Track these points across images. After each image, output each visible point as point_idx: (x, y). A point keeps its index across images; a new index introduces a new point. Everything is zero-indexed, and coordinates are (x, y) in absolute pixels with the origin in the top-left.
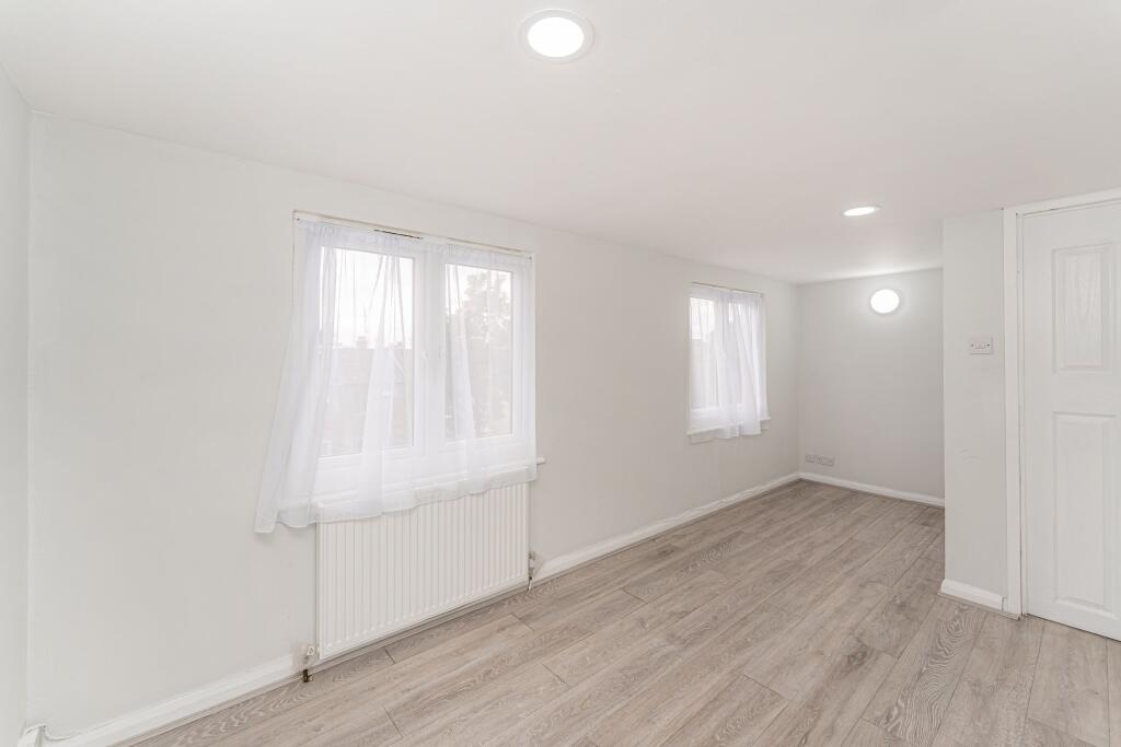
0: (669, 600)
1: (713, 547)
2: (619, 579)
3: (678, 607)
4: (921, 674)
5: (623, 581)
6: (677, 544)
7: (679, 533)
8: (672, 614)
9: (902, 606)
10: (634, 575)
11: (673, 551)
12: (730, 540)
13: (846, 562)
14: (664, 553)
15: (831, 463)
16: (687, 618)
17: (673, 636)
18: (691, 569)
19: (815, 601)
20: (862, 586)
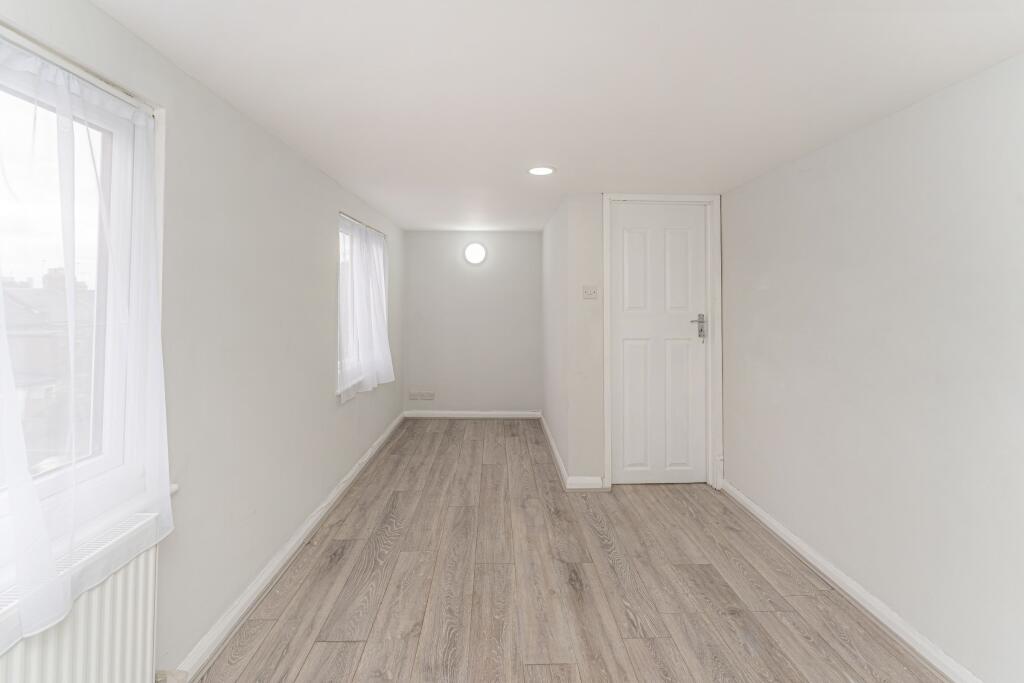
0: (388, 620)
1: (384, 522)
2: (303, 627)
3: (405, 624)
4: (613, 567)
5: (312, 626)
6: (341, 537)
7: (332, 520)
8: (406, 637)
9: (557, 512)
10: (320, 608)
11: (343, 548)
12: (393, 507)
13: (496, 488)
14: (336, 555)
15: (431, 397)
16: (425, 631)
17: (428, 668)
18: (381, 563)
19: (508, 539)
20: (523, 507)
